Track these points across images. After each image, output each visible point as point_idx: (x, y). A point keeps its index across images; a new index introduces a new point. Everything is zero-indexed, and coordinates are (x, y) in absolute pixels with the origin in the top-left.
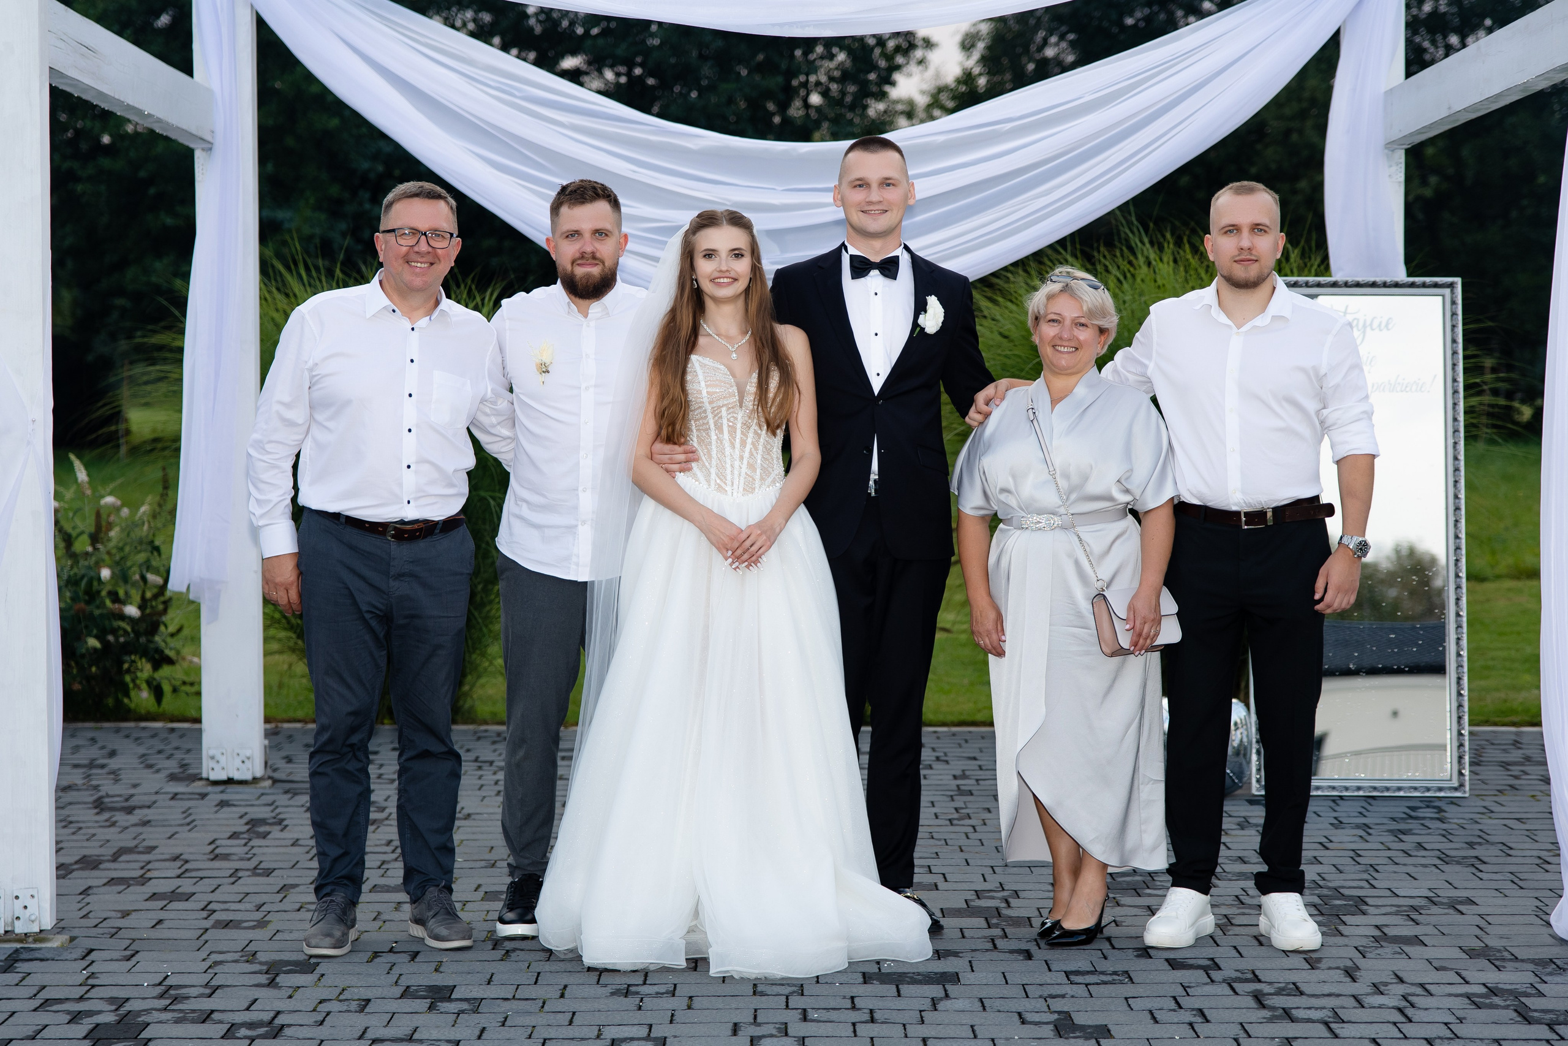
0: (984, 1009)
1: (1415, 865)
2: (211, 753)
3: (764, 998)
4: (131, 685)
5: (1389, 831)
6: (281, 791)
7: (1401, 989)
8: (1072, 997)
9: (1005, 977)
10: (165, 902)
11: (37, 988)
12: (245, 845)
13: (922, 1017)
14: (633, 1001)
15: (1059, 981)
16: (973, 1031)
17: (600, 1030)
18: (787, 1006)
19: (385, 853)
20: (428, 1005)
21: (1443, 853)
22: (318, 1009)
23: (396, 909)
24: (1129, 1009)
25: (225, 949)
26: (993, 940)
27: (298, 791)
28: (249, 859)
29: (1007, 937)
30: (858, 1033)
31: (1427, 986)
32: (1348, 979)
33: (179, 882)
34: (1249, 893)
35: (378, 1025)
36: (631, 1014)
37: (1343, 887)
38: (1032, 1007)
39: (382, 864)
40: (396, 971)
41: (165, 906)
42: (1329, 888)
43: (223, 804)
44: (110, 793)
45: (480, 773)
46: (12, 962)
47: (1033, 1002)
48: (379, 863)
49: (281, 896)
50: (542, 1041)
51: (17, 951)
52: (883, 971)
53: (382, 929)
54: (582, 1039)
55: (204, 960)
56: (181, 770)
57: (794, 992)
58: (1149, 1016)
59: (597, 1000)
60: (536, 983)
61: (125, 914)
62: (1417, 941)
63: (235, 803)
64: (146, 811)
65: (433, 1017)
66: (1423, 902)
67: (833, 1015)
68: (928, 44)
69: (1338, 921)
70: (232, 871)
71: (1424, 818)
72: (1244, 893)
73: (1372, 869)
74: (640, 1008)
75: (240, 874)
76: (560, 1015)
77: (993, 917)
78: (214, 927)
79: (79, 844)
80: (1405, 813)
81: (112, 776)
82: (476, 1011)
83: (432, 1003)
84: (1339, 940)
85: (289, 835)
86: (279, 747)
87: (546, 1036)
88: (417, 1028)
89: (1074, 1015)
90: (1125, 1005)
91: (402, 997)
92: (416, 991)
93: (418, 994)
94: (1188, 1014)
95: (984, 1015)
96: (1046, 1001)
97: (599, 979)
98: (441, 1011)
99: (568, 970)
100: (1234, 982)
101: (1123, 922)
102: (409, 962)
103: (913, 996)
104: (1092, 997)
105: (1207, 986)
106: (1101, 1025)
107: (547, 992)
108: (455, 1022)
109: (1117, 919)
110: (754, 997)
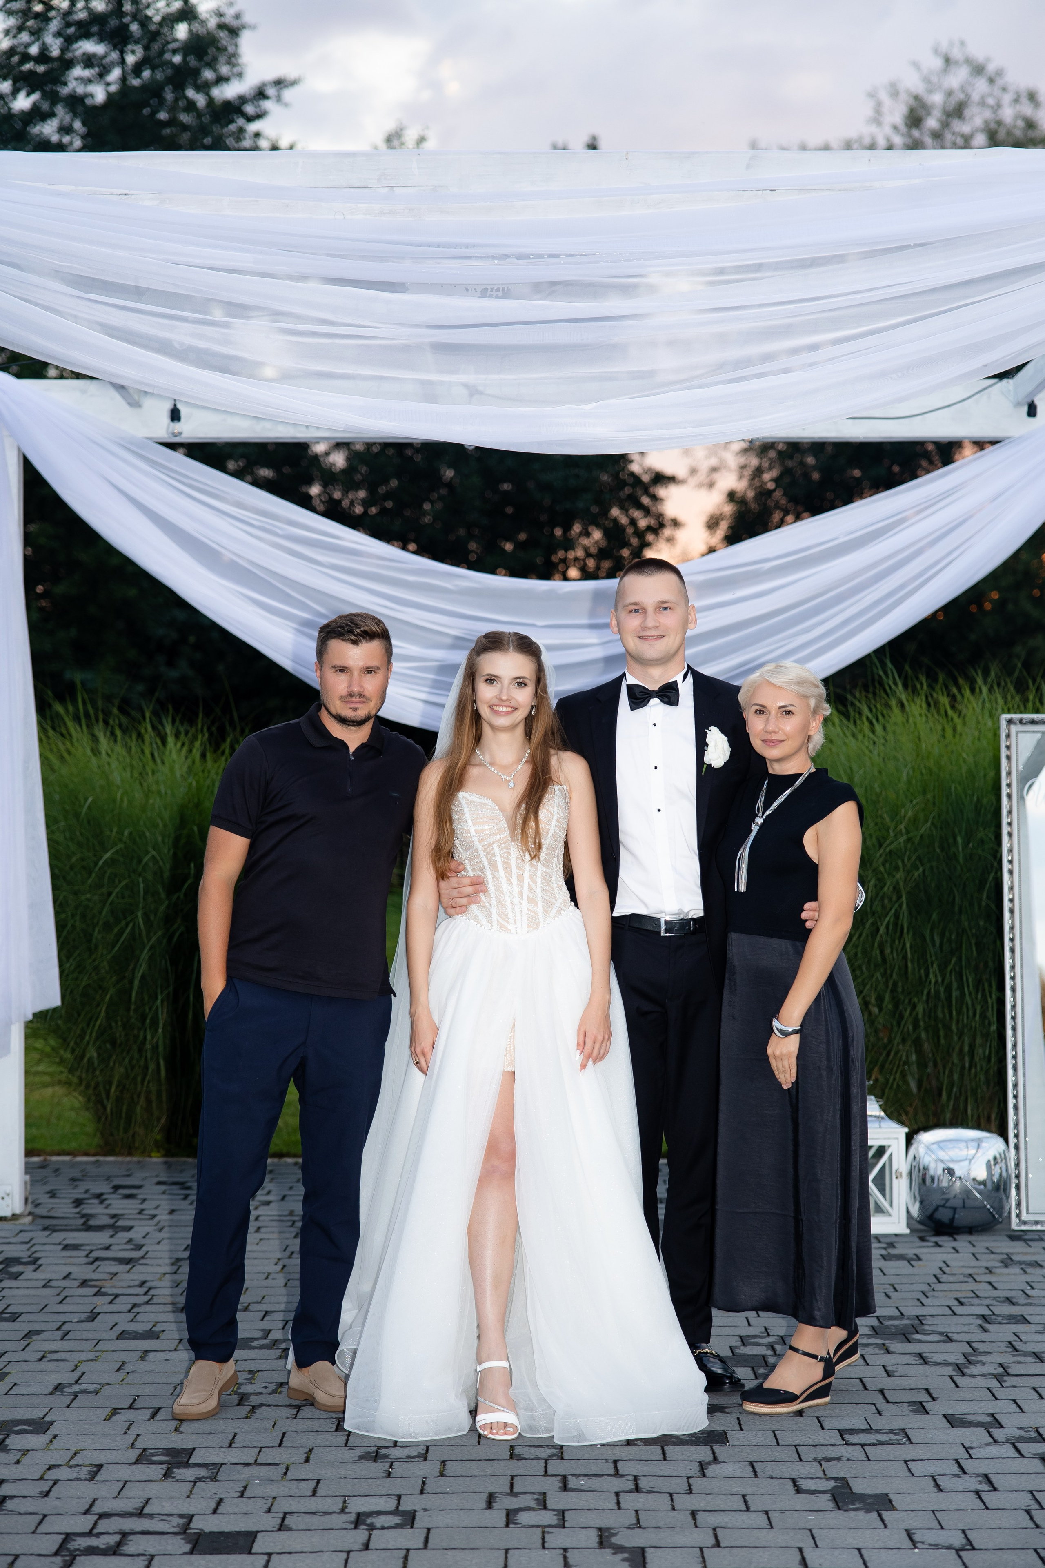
0: (756, 1475)
3: (521, 1462)
6: (41, 1227)
8: (849, 1460)
9: (775, 1436)
13: (690, 1485)
14: (383, 1466)
15: (833, 1442)
16: (746, 1502)
17: (345, 1502)
18: (546, 1472)
19: (137, 1295)
20: (163, 1472)
22: (46, 1477)
23: (142, 1358)
24: (909, 1474)
27: (57, 1227)
30: (622, 1505)
34: (1023, 1338)
35: (108, 1496)
36: (379, 1482)
38: (805, 1470)
39: (133, 1308)
40: (134, 1431)
47: (807, 1465)
48: (130, 1306)
49: (23, 1343)
50: (281, 1515)
53: (125, 1382)
54: (326, 1513)
57: (553, 1455)
58: (932, 1483)
59: (344, 1465)
60: (280, 1445)
65: (168, 1487)
67: (595, 1483)
72: (1017, 1339)
74: (389, 1475)
76: (303, 1484)
77: (760, 1367)
82: (214, 1479)
83: (168, 1469)
85: (42, 1275)
86: (44, 1181)
87: (287, 1510)
88: (149, 1499)
89: (851, 1482)
90: (906, 1468)
91: (137, 1462)
92: (153, 1455)
93: (155, 1458)
94: (973, 1479)
95: (756, 1481)
96: (821, 1465)
97: (347, 1441)
98: (177, 1478)
99: (315, 1429)
100: (1018, 1442)
101: (894, 1372)
102: (149, 1420)
103: (680, 1459)
104: (869, 1460)
105: (990, 1447)
106: (882, 1494)
107: (292, 1455)
108: (191, 1491)
109: (888, 1368)
110: (511, 1461)
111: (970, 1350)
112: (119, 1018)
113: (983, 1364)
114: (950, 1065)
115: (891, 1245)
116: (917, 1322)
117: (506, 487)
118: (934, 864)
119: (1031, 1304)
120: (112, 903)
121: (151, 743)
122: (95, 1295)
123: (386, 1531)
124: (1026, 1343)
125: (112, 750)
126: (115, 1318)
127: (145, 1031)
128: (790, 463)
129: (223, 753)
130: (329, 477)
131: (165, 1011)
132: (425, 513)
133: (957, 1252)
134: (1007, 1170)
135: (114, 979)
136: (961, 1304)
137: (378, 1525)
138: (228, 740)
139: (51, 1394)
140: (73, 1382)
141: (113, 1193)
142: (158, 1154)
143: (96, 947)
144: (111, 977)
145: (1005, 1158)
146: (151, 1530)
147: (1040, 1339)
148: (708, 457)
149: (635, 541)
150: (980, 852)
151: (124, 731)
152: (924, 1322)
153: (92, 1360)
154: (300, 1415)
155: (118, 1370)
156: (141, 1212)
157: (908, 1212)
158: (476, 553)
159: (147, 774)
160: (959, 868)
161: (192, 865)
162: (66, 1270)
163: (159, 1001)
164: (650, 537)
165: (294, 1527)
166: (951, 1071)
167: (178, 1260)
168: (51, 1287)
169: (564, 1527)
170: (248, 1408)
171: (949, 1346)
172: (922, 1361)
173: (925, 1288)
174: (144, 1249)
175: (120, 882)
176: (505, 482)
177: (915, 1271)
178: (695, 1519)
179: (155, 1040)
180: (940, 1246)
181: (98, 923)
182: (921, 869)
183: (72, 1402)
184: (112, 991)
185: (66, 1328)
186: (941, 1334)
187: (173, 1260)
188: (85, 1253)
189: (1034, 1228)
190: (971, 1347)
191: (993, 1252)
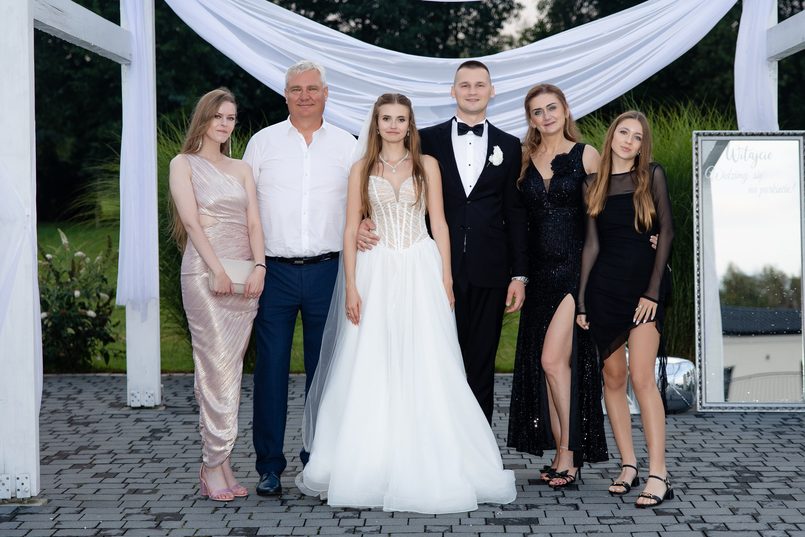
1: (788, 453)
2: (132, 392)
3: (430, 534)
4: (92, 353)
5: (773, 432)
6: (170, 413)
7: (783, 527)
8: (601, 532)
9: (564, 520)
10: (102, 479)
11: (27, 531)
12: (148, 444)
14: (358, 536)
15: (594, 523)
21: (803, 446)
25: (133, 507)
26: (557, 499)
27: (179, 413)
28: (150, 453)
29: (565, 496)
31: (798, 525)
32: (754, 521)
33: (110, 466)
34: (698, 469)
37: (749, 466)
40: (227, 519)
41: (102, 481)
42: (741, 466)
43: (138, 420)
44: (77, 414)
46: (15, 515)
47: (580, 535)
49: (166, 474)
51: (18, 508)
52: (496, 517)
55: (121, 513)
56: (116, 401)
57: (447, 530)
59: (338, 536)
60: (304, 526)
61: (80, 486)
62: (791, 497)
63: (145, 420)
64: (96, 425)
66: (793, 474)
68: (520, 6)
69: (747, 486)
70: (140, 460)
71: (791, 425)
72: (695, 470)
73: (764, 455)
75: (145, 461)
78: (128, 493)
79: (58, 444)
80: (781, 422)
81: (79, 405)
84: (748, 497)
85: (173, 438)
86: (170, 387)
91: (229, 534)
92: (238, 531)
93: (239, 533)
96: (587, 535)
97: (339, 523)
99: (322, 518)
100: (691, 523)
102: (235, 513)
103: (513, 532)
104: (612, 532)
105: (676, 526)
107: (310, 531)
110: (425, 533)
113: (676, 483)
116: (642, 461)
119: (704, 452)
124: (699, 472)
134: (695, 379)
139: (182, 500)
140: (194, 494)
145: (694, 373)
147: (706, 470)
154: (314, 510)
162: (186, 435)
167: (246, 430)
168: (178, 444)
170: (287, 507)
183: (193, 504)
185: (188, 466)
187: (243, 430)
188: (195, 426)
189: (709, 411)
190: (670, 474)
191: (686, 424)
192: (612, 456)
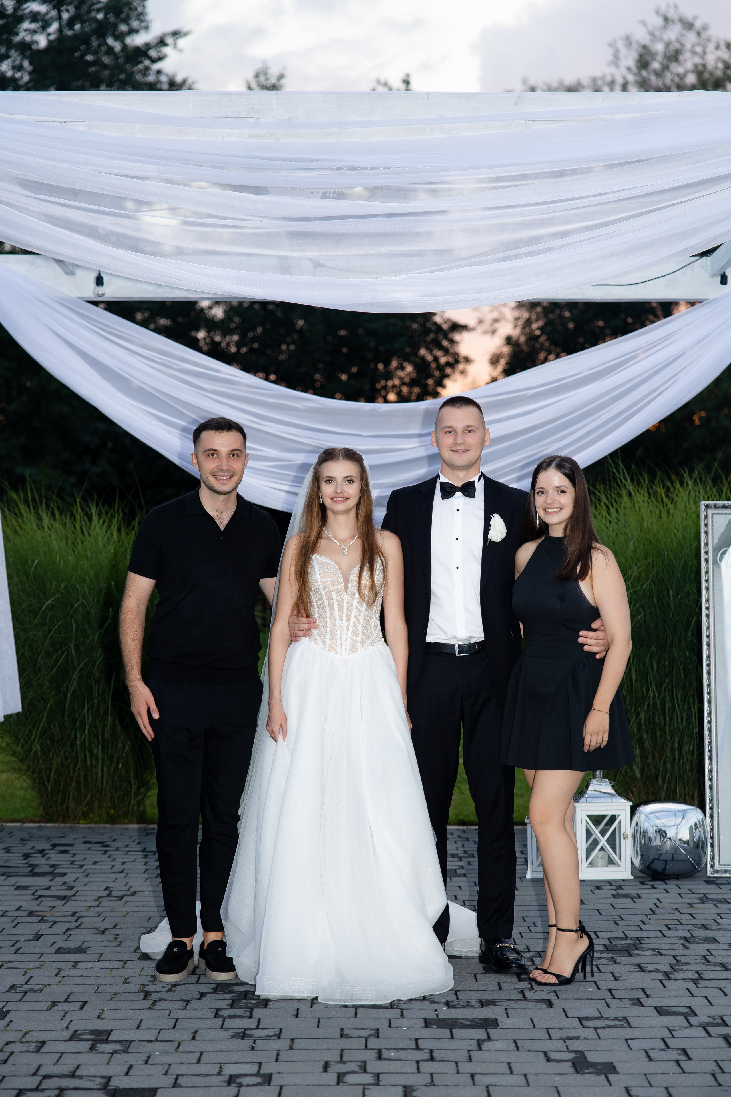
0: (518, 1049)
3: (349, 1040)
8: (585, 1038)
9: (532, 1022)
13: (470, 1056)
14: (248, 1042)
15: (574, 1026)
16: (510, 1068)
17: (221, 1067)
18: (366, 1046)
19: (70, 922)
20: (89, 1046)
22: (4, 1050)
23: (74, 967)
24: (628, 1049)
26: (522, 992)
27: (10, 874)
29: (533, 989)
30: (421, 1070)
34: (713, 953)
35: (49, 1063)
36: (245, 1054)
38: (554, 1046)
39: (66, 931)
40: (68, 1018)
45: (146, 860)
47: (555, 1042)
48: (64, 930)
50: (175, 1077)
52: (440, 1017)
53: (61, 983)
54: (207, 1075)
57: (372, 1035)
58: (645, 1055)
59: (220, 1042)
60: (174, 1028)
65: (93, 1057)
67: (402, 1054)
72: (709, 954)
74: (253, 1048)
76: (191, 1055)
82: (126, 1051)
83: (93, 1044)
86: (1, 841)
87: (179, 1073)
88: (79, 1065)
89: (587, 1054)
90: (626, 1045)
91: (70, 1039)
92: (82, 1034)
93: (83, 1037)
94: (675, 1052)
95: (518, 1053)
96: (565, 1042)
97: (223, 1025)
98: (100, 1050)
99: (200, 1017)
100: (708, 1026)
101: (620, 977)
102: (79, 1010)
103: (464, 1038)
104: (600, 1038)
105: (687, 1030)
106: (608, 1063)
107: (182, 1035)
108: (110, 1060)
109: (615, 974)
110: (341, 1039)
111: (675, 962)
112: (56, 722)
113: (684, 971)
114: (664, 757)
115: (620, 887)
116: (637, 941)
117: (342, 333)
118: (653, 610)
119: (720, 929)
120: (51, 638)
121: (81, 521)
122: (39, 922)
123: (250, 1088)
124: (715, 956)
125: (52, 526)
126: (54, 938)
127: (76, 731)
128: (551, 316)
129: (133, 528)
130: (212, 325)
131: (90, 716)
132: (282, 352)
133: (668, 892)
134: (704, 834)
135: (53, 693)
136: (670, 929)
137: (245, 1084)
138: (137, 519)
139: (8, 991)
140: (24, 983)
141: (52, 849)
142: (85, 822)
143: (40, 669)
144: (51, 691)
145: (703, 825)
146: (81, 1087)
147: (726, 954)
148: (491, 311)
149: (437, 373)
150: (686, 601)
151: (61, 512)
152: (642, 942)
153: (37, 968)
154: (189, 1007)
155: (56, 975)
156: (72, 863)
157: (632, 863)
158: (320, 382)
159: (78, 543)
160: (671, 613)
161: (111, 610)
162: (18, 904)
163: (86, 710)
164: (448, 370)
165: (184, 1085)
166: (665, 761)
167: (100, 896)
168: (7, 916)
169: (378, 1085)
170: (151, 1002)
171: (660, 959)
172: (639, 969)
173: (644, 918)
174: (75, 889)
175: (58, 622)
176: (342, 329)
177: (636, 906)
178: (473, 1080)
179: (83, 738)
180: (655, 888)
181: (41, 651)
182: (643, 614)
183: (23, 997)
184: (51, 702)
185: (18, 945)
186: (654, 950)
187: (96, 898)
188: (32, 892)
189: (724, 875)
190: (676, 959)
191: (693, 893)
192: (596, 935)
